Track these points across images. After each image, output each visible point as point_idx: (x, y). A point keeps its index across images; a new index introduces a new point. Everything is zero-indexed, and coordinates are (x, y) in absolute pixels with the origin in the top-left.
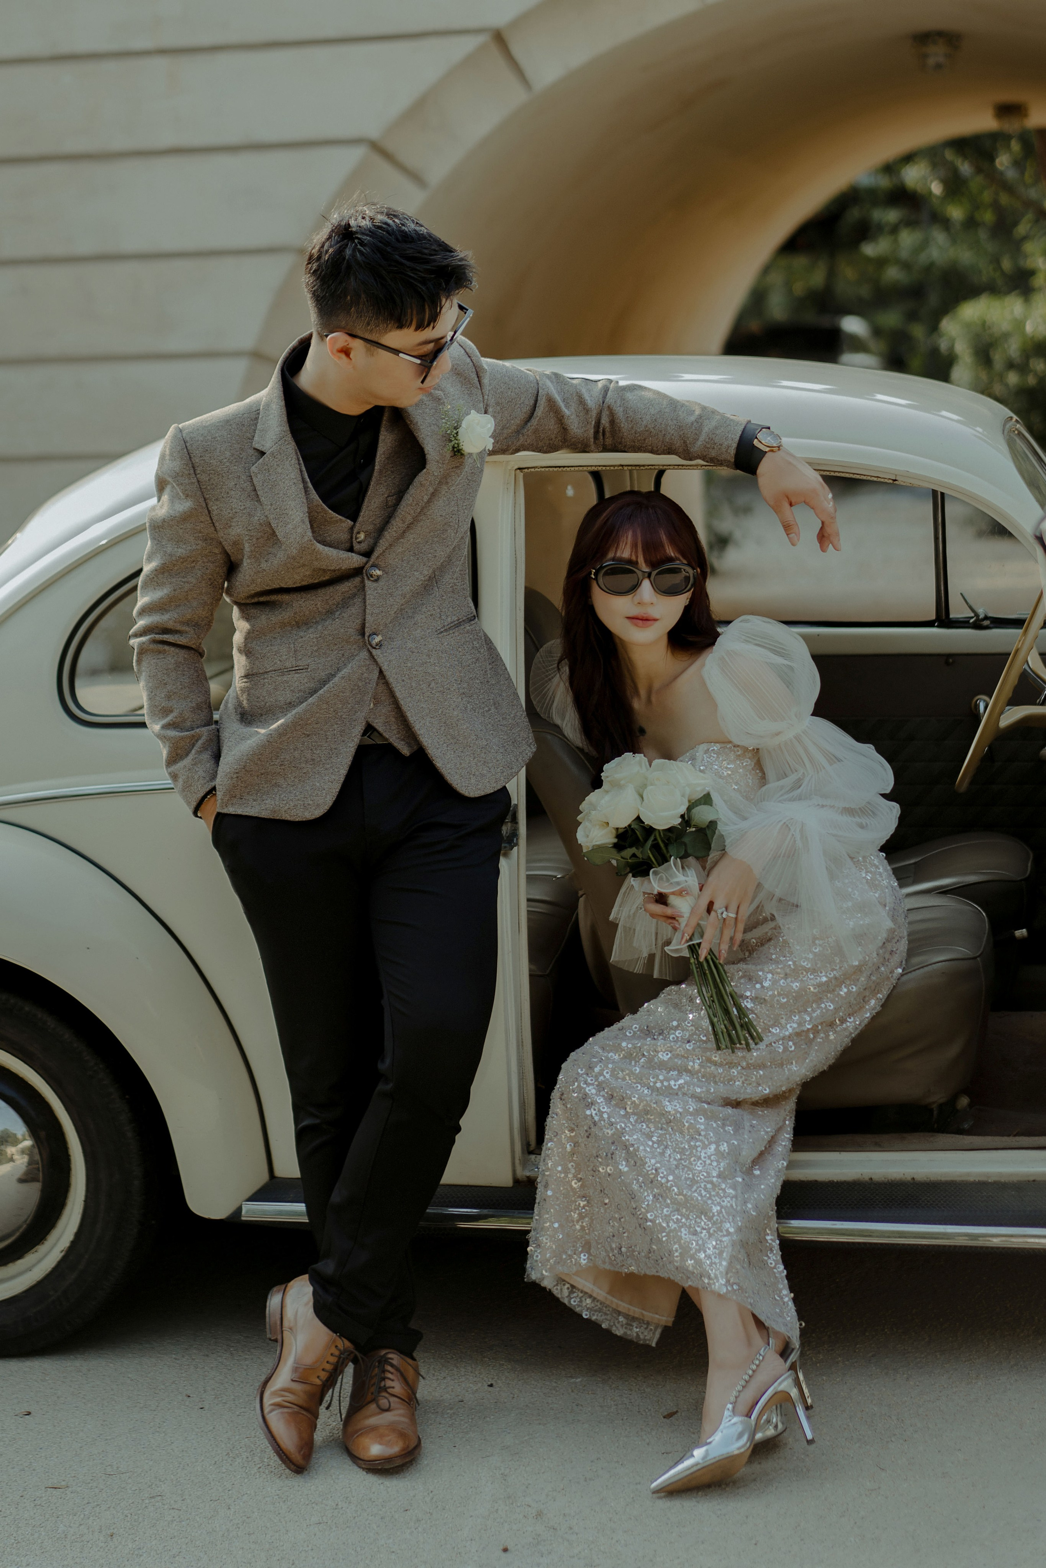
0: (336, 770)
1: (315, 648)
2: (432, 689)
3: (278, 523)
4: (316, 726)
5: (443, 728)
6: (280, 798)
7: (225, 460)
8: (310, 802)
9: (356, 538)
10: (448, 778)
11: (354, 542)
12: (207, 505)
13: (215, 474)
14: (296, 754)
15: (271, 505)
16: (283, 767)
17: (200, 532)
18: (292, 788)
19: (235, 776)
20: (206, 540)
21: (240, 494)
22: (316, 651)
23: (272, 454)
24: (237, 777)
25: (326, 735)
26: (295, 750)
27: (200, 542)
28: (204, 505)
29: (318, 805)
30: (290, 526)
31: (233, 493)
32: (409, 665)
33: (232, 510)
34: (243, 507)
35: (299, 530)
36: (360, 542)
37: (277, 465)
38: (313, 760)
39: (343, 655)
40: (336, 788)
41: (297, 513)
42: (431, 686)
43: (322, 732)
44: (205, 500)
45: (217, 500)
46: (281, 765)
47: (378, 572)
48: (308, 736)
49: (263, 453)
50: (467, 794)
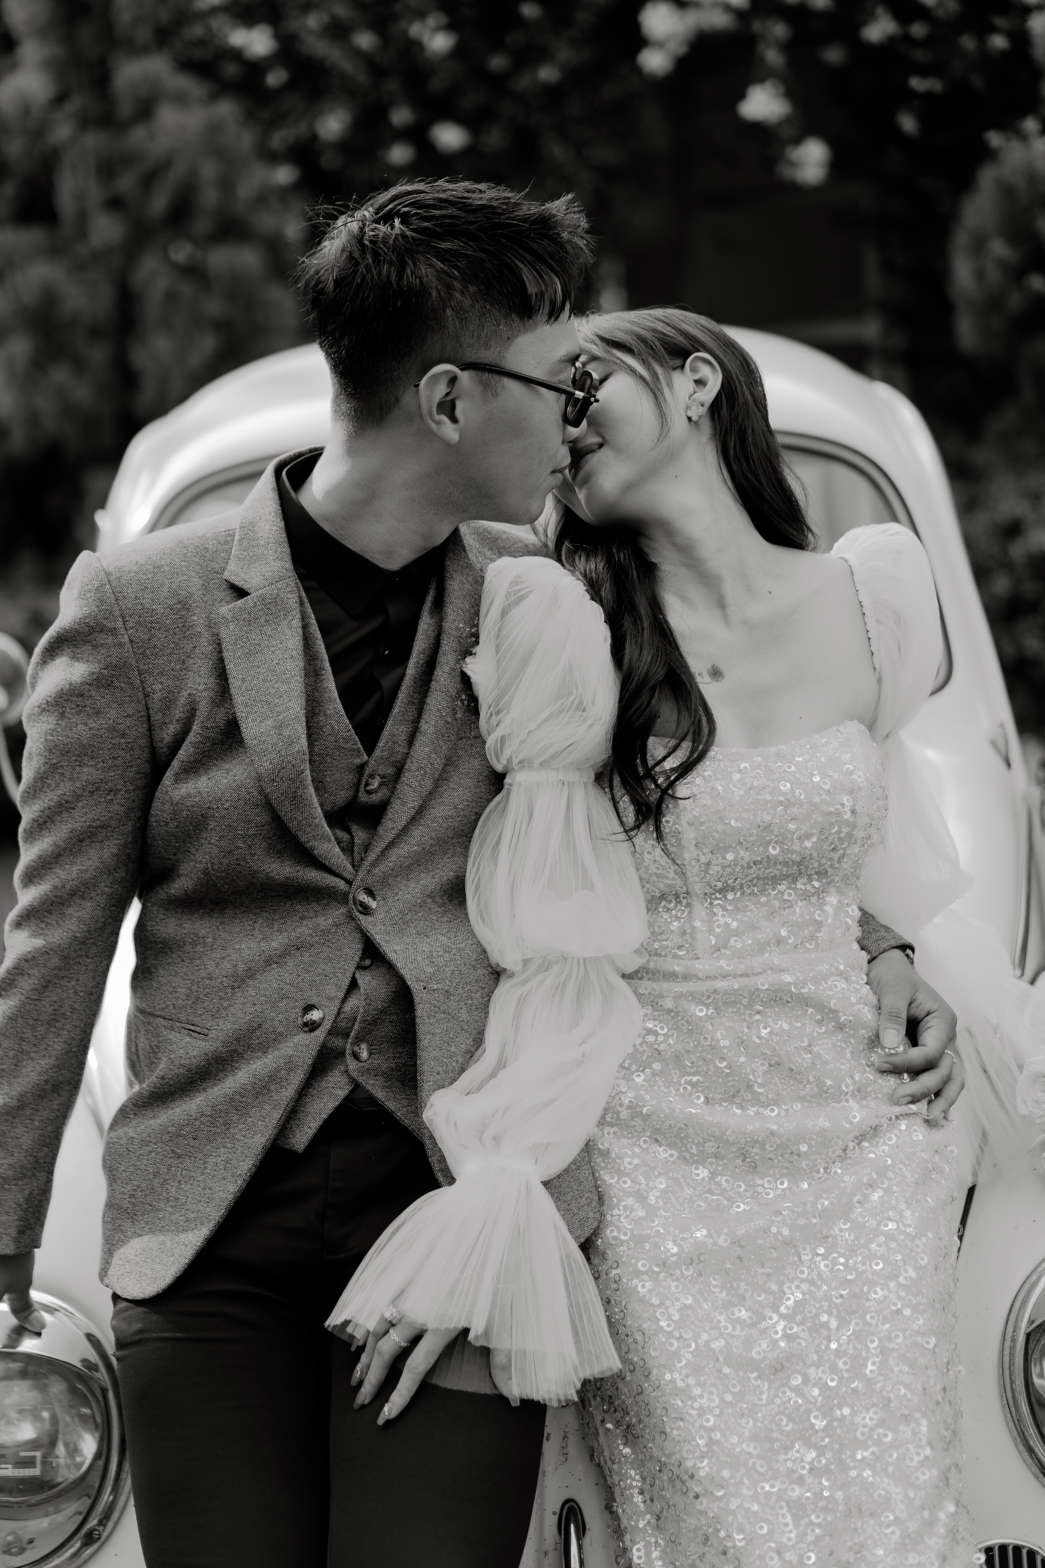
4: (192, 1143)
9: (367, 784)
11: (362, 789)
16: (133, 1200)
17: (124, 736)
20: (132, 749)
23: (260, 595)
25: (205, 1162)
36: (369, 792)
43: (200, 1156)
46: (132, 1196)
49: (243, 593)
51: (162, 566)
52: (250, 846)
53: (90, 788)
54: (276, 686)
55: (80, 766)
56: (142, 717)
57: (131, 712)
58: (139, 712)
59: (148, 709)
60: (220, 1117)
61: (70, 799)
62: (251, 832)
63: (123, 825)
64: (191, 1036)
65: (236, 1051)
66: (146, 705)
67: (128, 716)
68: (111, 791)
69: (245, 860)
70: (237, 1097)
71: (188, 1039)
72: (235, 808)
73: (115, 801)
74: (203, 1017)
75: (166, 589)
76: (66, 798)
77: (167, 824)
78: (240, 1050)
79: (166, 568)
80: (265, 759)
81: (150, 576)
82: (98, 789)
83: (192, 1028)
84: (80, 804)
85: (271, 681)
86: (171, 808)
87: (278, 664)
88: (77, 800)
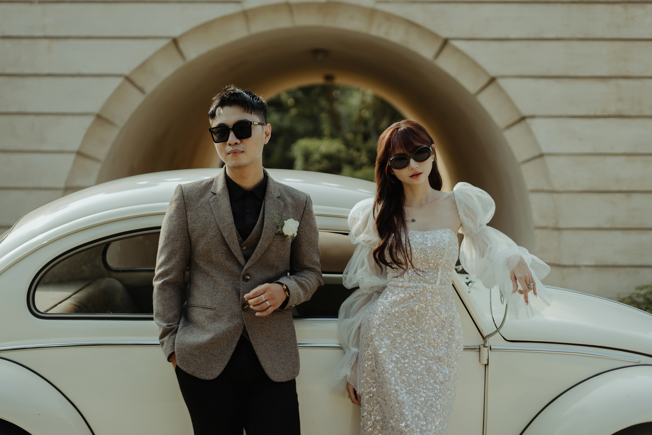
0: (223, 361)
1: (220, 302)
2: (263, 334)
3: (220, 222)
5: (266, 351)
6: (197, 367)
7: (197, 196)
8: (210, 373)
9: (243, 248)
10: (266, 371)
12: (186, 213)
13: (192, 200)
14: (207, 350)
15: (218, 214)
18: (202, 364)
19: (180, 351)
21: (202, 209)
22: (220, 303)
23: (219, 194)
24: (181, 352)
26: (206, 348)
27: (180, 230)
28: (185, 213)
29: (213, 375)
30: (226, 224)
31: (199, 209)
32: (256, 322)
33: (198, 216)
34: (203, 215)
35: (230, 226)
37: (221, 199)
38: (213, 354)
39: (231, 309)
40: (222, 369)
41: (230, 219)
42: (263, 333)
44: (186, 211)
45: (191, 211)
47: (249, 277)
48: (213, 344)
49: (215, 194)
50: (273, 379)
51: (195, 187)
52: (222, 256)
53: (172, 240)
54: (226, 215)
55: (170, 235)
56: (185, 221)
57: (183, 220)
58: (185, 220)
59: (187, 220)
60: (225, 334)
61: (168, 243)
62: (223, 252)
63: (180, 250)
64: (211, 310)
65: (224, 315)
66: (187, 219)
67: (182, 221)
68: (177, 240)
69: (220, 260)
70: (229, 328)
71: (210, 311)
72: (219, 245)
73: (178, 243)
74: (214, 305)
75: (195, 192)
76: (167, 243)
77: (200, 252)
78: (225, 315)
79: (196, 187)
80: (226, 233)
81: (192, 189)
82: (174, 240)
83: (211, 308)
84: (170, 245)
85: (224, 213)
86: (202, 247)
87: (226, 209)
88: (169, 244)
